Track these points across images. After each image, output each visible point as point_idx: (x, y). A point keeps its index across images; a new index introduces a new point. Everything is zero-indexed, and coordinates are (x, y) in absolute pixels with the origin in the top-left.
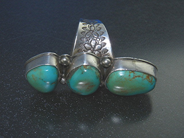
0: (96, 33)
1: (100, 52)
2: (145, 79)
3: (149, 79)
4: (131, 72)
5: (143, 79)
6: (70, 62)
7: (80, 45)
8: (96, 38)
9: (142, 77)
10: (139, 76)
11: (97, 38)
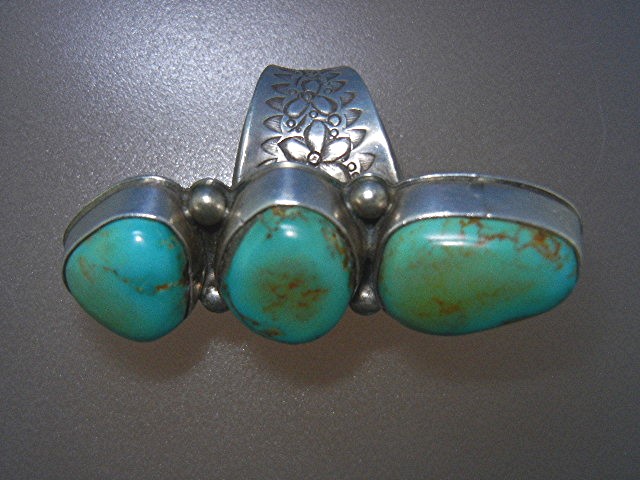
0: (327, 99)
1: (347, 167)
2: (525, 246)
3: (547, 247)
4: (466, 221)
5: (519, 246)
6: (226, 206)
7: (265, 147)
8: (324, 115)
9: (515, 240)
10: (501, 237)
11: (330, 117)
